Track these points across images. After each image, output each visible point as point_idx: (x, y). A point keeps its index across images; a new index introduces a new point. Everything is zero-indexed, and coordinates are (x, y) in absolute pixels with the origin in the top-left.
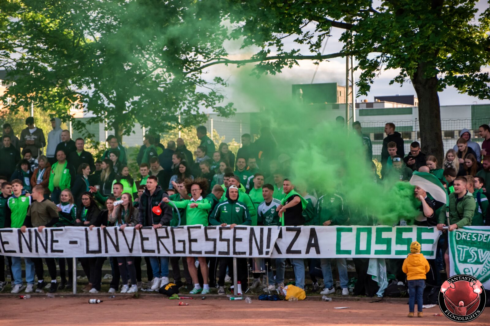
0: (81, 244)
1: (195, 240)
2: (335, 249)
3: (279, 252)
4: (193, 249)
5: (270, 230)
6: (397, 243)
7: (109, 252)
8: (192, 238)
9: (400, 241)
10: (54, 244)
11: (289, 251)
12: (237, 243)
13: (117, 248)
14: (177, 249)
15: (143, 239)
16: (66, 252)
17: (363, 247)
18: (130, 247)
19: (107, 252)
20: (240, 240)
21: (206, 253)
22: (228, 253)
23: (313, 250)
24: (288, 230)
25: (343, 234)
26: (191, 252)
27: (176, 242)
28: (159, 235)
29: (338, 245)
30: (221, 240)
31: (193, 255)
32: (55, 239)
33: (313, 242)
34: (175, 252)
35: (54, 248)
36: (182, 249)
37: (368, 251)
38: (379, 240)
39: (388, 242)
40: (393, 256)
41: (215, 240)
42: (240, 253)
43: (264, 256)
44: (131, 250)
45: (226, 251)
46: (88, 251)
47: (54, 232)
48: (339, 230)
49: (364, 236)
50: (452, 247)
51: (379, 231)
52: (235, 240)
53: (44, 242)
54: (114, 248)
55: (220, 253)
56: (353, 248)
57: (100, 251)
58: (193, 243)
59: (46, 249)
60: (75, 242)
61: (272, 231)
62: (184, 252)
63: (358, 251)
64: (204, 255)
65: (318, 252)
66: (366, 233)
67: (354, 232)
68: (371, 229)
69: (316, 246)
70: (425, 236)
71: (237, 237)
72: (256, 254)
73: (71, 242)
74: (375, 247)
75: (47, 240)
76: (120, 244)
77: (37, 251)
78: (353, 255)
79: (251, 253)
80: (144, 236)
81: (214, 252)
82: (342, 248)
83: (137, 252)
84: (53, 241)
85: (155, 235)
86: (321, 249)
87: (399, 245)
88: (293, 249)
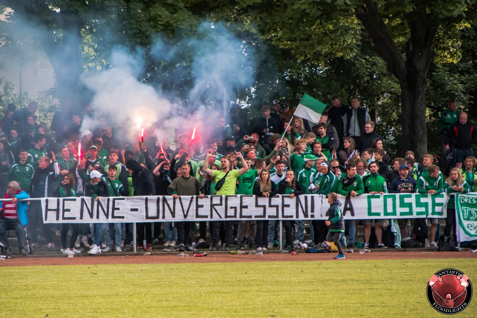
0: (141, 211)
1: (246, 207)
2: (366, 211)
4: (243, 214)
5: (312, 197)
6: (417, 206)
7: (166, 218)
8: (244, 205)
9: (419, 204)
10: (115, 211)
12: (285, 208)
13: (173, 214)
14: (228, 214)
15: (198, 206)
16: (127, 218)
17: (390, 210)
18: (185, 214)
19: (164, 217)
20: (288, 206)
21: (256, 217)
22: (277, 216)
23: (348, 213)
25: (372, 200)
26: (241, 216)
27: (229, 208)
28: (214, 203)
29: (369, 208)
30: (270, 206)
31: (243, 219)
32: (116, 206)
33: (348, 206)
34: (226, 216)
35: (115, 215)
36: (233, 215)
37: (394, 213)
38: (403, 205)
39: (410, 205)
40: (414, 216)
41: (264, 207)
42: (287, 217)
43: (309, 218)
44: (185, 216)
45: (275, 215)
46: (147, 217)
47: (116, 201)
48: (369, 197)
49: (390, 201)
51: (402, 198)
52: (284, 206)
53: (106, 210)
54: (170, 215)
55: (269, 217)
56: (382, 211)
57: (157, 217)
58: (243, 209)
59: (107, 216)
60: (136, 210)
61: (315, 198)
62: (235, 216)
63: (386, 214)
64: (253, 219)
65: (353, 214)
66: (392, 199)
67: (382, 198)
68: (395, 195)
69: (351, 209)
70: (438, 200)
71: (285, 204)
72: (302, 217)
73: (132, 210)
74: (399, 210)
75: (108, 208)
76: (176, 211)
77: (98, 217)
78: (382, 217)
79: (297, 217)
80: (200, 203)
81: (264, 216)
82: (373, 211)
83: (192, 218)
84: (114, 209)
85: (209, 203)
86: (355, 212)
87: (418, 208)
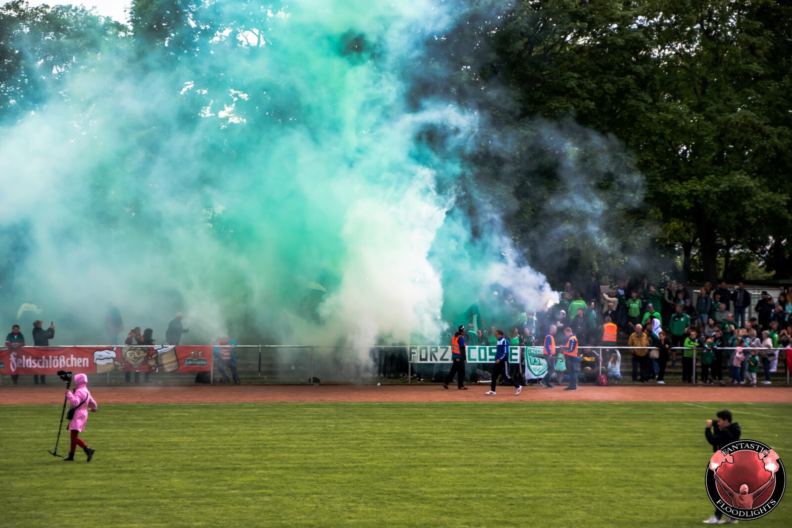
3: (436, 359)
11: (442, 359)
17: (483, 357)
24: (441, 348)
25: (471, 350)
37: (485, 359)
49: (482, 351)
50: (527, 357)
51: (490, 349)
56: (477, 358)
63: (480, 359)
66: (484, 350)
67: (477, 349)
74: (488, 357)
78: (478, 361)
82: (472, 358)
88: (444, 358)
